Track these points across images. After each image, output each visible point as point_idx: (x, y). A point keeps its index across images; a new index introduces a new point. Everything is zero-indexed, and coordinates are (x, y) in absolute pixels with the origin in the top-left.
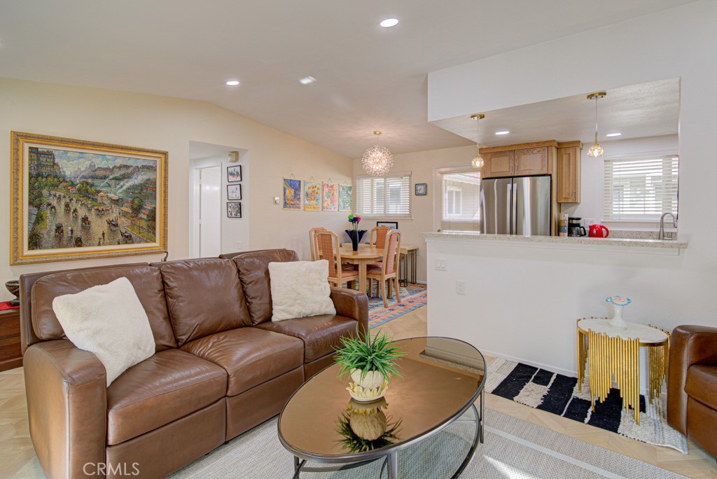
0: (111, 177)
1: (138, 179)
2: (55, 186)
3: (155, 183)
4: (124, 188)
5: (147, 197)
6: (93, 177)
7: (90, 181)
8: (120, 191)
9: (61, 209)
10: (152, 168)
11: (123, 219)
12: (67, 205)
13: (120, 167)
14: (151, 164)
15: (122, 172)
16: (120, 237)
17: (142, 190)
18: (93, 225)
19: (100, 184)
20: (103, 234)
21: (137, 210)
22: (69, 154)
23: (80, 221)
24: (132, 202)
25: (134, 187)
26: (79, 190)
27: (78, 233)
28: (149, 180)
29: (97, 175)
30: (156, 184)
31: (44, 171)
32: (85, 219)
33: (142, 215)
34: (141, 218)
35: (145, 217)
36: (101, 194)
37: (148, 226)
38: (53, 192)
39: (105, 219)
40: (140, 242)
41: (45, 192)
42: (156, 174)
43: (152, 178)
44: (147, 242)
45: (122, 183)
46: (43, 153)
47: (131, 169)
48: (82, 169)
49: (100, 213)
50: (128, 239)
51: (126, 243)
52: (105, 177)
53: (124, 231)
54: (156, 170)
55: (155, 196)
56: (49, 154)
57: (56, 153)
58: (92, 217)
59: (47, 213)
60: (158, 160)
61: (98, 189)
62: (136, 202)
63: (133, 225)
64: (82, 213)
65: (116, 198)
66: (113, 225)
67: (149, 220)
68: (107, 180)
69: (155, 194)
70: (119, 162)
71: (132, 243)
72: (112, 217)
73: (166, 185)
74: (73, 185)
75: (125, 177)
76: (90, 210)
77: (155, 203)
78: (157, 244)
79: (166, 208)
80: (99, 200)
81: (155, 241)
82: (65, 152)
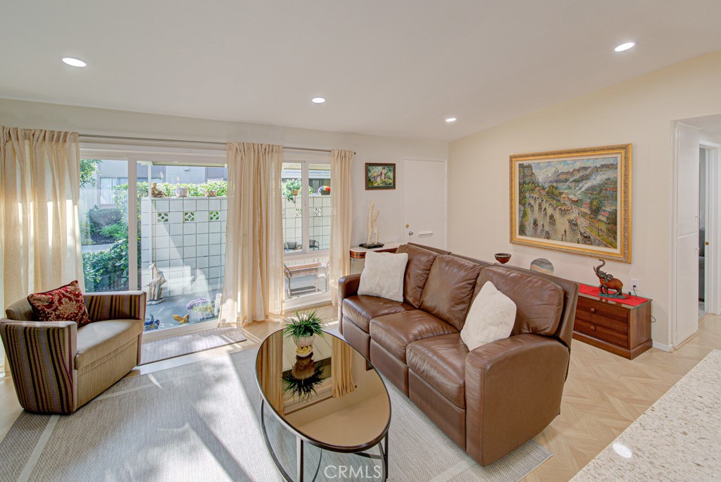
0: (571, 180)
1: (597, 180)
2: (533, 190)
3: (616, 182)
4: (583, 189)
5: (606, 197)
6: (557, 181)
7: (555, 184)
8: (579, 192)
9: (536, 207)
10: (613, 167)
11: (582, 219)
12: (540, 205)
13: (579, 170)
14: (611, 162)
15: (581, 174)
16: (579, 237)
17: (601, 190)
18: (557, 222)
19: (562, 187)
20: (565, 231)
21: (596, 211)
22: (541, 165)
23: (548, 218)
24: (591, 203)
25: (593, 188)
26: (548, 193)
27: (547, 228)
28: (608, 179)
29: (561, 178)
30: (616, 184)
31: (527, 180)
32: (552, 217)
33: (600, 217)
34: (600, 220)
35: (605, 219)
36: (563, 195)
37: (609, 230)
38: (532, 195)
39: (567, 217)
40: (599, 245)
41: (527, 195)
42: (617, 173)
43: (612, 177)
44: (606, 246)
45: (581, 185)
46: (526, 167)
47: (590, 170)
48: (550, 175)
49: (564, 212)
50: (587, 239)
51: (585, 243)
52: (567, 180)
53: (583, 232)
54: (616, 168)
55: (616, 197)
56: (529, 167)
57: (533, 165)
58: (557, 216)
59: (528, 210)
60: (619, 156)
61: (561, 191)
62: (595, 203)
63: (591, 226)
64: (550, 211)
65: (575, 199)
66: (573, 224)
67: (609, 223)
68: (567, 183)
69: (616, 194)
70: (577, 166)
71: (591, 244)
72: (573, 216)
73: (626, 185)
74: (544, 189)
75: (585, 178)
76: (555, 209)
77: (616, 205)
78: (618, 251)
79: (626, 211)
80: (562, 201)
81: (616, 248)
82: (539, 163)
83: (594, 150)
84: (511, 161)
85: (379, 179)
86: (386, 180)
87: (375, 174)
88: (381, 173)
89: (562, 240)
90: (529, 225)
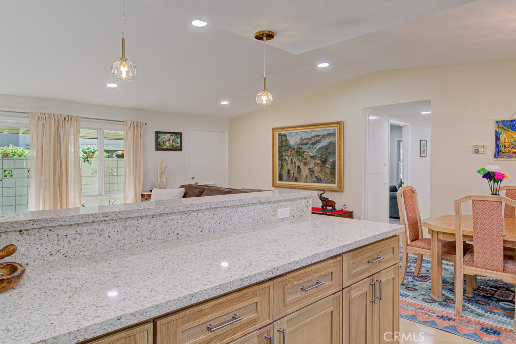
0: (310, 143)
1: (325, 143)
2: (287, 151)
3: (335, 144)
4: (317, 149)
5: (330, 153)
6: (302, 144)
7: (300, 146)
8: (315, 150)
9: (289, 162)
10: (332, 134)
11: (316, 168)
12: (292, 160)
13: (314, 137)
14: (332, 132)
15: (316, 139)
16: (315, 178)
17: (327, 149)
18: (302, 170)
19: (305, 148)
20: (307, 176)
21: (324, 162)
22: (292, 134)
23: (297, 168)
24: (321, 157)
25: (322, 148)
26: (296, 152)
27: (296, 175)
28: (331, 142)
29: (304, 143)
31: (283, 144)
32: (299, 167)
33: (327, 166)
34: (326, 167)
35: (329, 167)
36: (306, 153)
37: (331, 173)
38: (286, 154)
39: (308, 167)
40: (326, 183)
41: (284, 154)
42: (335, 138)
43: (333, 141)
44: (330, 183)
45: (316, 146)
46: (283, 135)
47: (321, 137)
48: (298, 141)
49: (306, 164)
50: (319, 180)
51: (318, 182)
52: (307, 144)
53: (317, 175)
54: (335, 135)
55: (335, 153)
56: (285, 135)
57: (287, 135)
58: (302, 166)
59: (285, 164)
60: (336, 128)
61: (304, 150)
62: (323, 157)
63: (322, 171)
64: (298, 164)
65: (312, 155)
66: (311, 171)
67: (331, 169)
68: (308, 146)
69: (335, 151)
70: (314, 134)
71: (321, 183)
72: (311, 166)
73: (340, 145)
74: (294, 149)
75: (318, 142)
76: (301, 162)
77: (335, 158)
78: (335, 185)
79: (340, 161)
80: (305, 156)
81: (335, 183)
82: (291, 133)
83: (322, 124)
84: (273, 132)
85: (167, 144)
86: (174, 144)
87: (164, 140)
88: (170, 139)
89: (305, 182)
90: (285, 173)
